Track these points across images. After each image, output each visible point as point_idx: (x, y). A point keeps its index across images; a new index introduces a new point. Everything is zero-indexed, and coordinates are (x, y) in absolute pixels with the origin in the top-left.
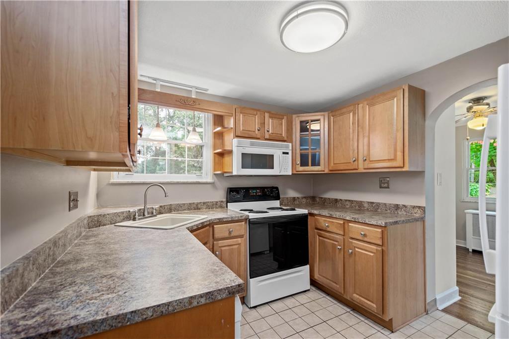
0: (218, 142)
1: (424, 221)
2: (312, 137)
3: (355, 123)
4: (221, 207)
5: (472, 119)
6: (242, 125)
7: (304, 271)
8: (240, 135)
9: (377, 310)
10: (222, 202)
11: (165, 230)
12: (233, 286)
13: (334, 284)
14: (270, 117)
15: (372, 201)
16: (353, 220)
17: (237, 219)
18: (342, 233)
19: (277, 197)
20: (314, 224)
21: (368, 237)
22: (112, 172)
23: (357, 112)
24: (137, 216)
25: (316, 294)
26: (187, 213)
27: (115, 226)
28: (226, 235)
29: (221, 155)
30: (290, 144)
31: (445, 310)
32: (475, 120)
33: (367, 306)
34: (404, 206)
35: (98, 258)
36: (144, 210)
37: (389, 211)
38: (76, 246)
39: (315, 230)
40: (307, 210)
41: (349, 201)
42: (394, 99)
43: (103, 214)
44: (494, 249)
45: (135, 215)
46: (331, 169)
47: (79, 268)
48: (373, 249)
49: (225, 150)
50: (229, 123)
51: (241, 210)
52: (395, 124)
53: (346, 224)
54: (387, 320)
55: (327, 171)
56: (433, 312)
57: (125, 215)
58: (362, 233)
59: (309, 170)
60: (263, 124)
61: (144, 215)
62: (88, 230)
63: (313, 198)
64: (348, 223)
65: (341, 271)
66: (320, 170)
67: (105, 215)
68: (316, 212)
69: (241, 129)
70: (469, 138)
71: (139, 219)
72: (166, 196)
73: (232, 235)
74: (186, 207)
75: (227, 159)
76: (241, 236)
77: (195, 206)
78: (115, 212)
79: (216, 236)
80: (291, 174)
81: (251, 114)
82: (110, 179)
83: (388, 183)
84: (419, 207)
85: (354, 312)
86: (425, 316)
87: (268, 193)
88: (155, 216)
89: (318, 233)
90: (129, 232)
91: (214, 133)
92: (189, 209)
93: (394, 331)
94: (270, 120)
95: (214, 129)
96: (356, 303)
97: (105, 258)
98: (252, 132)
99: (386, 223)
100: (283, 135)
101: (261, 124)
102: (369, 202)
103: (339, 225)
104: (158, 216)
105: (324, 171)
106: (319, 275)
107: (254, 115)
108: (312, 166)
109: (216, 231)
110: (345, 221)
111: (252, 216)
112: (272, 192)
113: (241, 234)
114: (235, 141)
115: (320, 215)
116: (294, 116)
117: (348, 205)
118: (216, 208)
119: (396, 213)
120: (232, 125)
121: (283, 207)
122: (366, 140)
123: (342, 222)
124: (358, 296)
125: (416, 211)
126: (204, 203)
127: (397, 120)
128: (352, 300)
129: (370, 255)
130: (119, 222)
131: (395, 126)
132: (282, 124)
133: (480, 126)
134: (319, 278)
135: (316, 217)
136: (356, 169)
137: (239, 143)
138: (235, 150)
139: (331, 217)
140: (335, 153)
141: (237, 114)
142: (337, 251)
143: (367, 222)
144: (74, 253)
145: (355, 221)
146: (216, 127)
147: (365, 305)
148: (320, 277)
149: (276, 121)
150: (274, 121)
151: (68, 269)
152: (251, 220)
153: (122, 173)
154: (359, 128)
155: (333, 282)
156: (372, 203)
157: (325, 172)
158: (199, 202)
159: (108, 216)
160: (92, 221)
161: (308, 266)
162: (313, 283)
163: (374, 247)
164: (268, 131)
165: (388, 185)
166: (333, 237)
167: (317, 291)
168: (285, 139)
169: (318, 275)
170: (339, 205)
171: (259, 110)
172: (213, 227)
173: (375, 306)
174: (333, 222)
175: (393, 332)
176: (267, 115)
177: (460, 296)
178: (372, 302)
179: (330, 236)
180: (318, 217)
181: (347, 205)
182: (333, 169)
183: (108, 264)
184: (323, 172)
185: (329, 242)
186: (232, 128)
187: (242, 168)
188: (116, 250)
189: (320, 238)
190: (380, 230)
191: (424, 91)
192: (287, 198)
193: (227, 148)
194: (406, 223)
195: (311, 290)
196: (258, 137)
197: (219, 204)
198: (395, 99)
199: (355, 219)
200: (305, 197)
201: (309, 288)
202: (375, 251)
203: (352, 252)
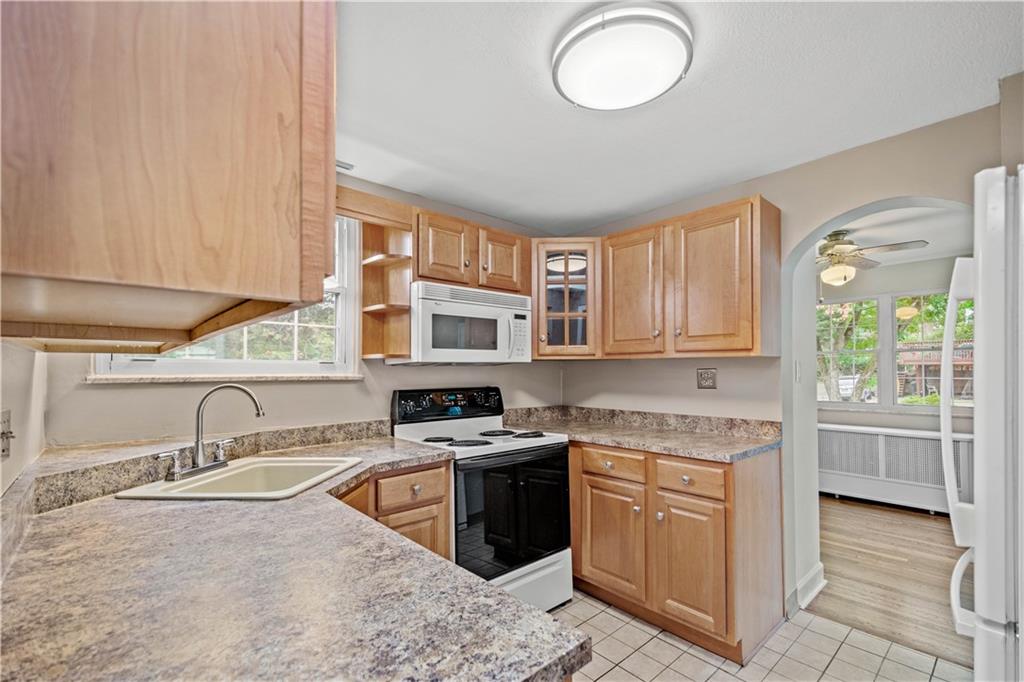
0: (373, 287)
1: (780, 449)
2: (570, 286)
3: (659, 261)
4: (379, 434)
5: (827, 268)
6: (434, 252)
7: (560, 562)
8: (426, 273)
9: (715, 629)
10: (381, 422)
11: (274, 503)
12: (572, 651)
13: (627, 584)
14: (489, 239)
15: (684, 414)
16: (664, 452)
17: (430, 461)
18: (641, 479)
19: (498, 410)
20: (580, 464)
21: (697, 485)
22: (92, 355)
23: (661, 241)
24: (177, 469)
25: (586, 607)
26: (301, 453)
27: (117, 498)
28: (407, 498)
29: (380, 317)
30: (529, 298)
31: (809, 609)
32: (831, 269)
33: (695, 622)
34: (745, 421)
35: (120, 607)
36: (194, 451)
37: (716, 432)
38: (20, 574)
39: (584, 476)
40: (566, 436)
41: (639, 413)
42: (734, 221)
43: (81, 468)
44: (971, 501)
45: (173, 465)
46: (608, 350)
47: (68, 651)
48: (708, 508)
49: (392, 306)
50: (400, 245)
51: (427, 440)
52: (737, 268)
53: (650, 461)
54: (735, 645)
55: (599, 355)
56: (795, 613)
57: (143, 467)
58: (685, 477)
59: (565, 352)
60: (475, 253)
61: (194, 463)
62: (35, 516)
63: (564, 409)
64: (655, 459)
65: (639, 556)
66: (587, 352)
67: (87, 470)
68: (584, 438)
69: (431, 261)
70: (822, 299)
71: (184, 476)
72: (258, 415)
73: (419, 498)
74: (297, 437)
75: (394, 325)
76: (437, 500)
77: (318, 435)
78: (115, 461)
79: (383, 504)
80: (530, 361)
81: (451, 230)
82: (87, 372)
83: (714, 378)
84: (772, 423)
85: (666, 636)
86: (784, 625)
87: (482, 401)
88: (224, 464)
89: (589, 480)
90: (172, 515)
91: (364, 266)
92: (302, 443)
93: (744, 663)
94: (490, 246)
95: (364, 259)
96: (671, 617)
97: (141, 605)
98: (454, 270)
99: (732, 457)
100: (515, 280)
101: (471, 252)
102: (677, 416)
103: (637, 464)
104: (232, 464)
105: (594, 355)
106: (594, 567)
107: (456, 232)
108: (570, 344)
109: (383, 493)
110: (648, 456)
111: (461, 453)
112: (487, 397)
113: (438, 495)
114: (418, 287)
115: (593, 444)
116: (535, 241)
117: (637, 421)
118: (368, 437)
119: (730, 434)
120: (408, 250)
121: (515, 431)
122: (680, 296)
123: (642, 458)
124: (676, 604)
125: (766, 430)
126: (340, 427)
127: (740, 260)
128: (663, 611)
129: (701, 521)
130: (126, 488)
131: (737, 273)
132: (511, 255)
133: (839, 279)
134: (592, 573)
135: (584, 448)
136: (660, 352)
137: (427, 290)
138: (417, 306)
139: (618, 448)
140: (617, 319)
141: (421, 227)
142: (632, 516)
143: (695, 455)
144: (23, 598)
145: (670, 455)
146: (369, 253)
147: (691, 620)
148: (594, 570)
149: (500, 248)
150: (499, 248)
151: (30, 661)
152: (459, 463)
153: (122, 355)
154: (667, 272)
155: (622, 578)
156: (684, 417)
157: (595, 358)
158: (327, 424)
159: (95, 473)
160: (48, 490)
161: (568, 552)
162: (579, 584)
163: (710, 505)
164: (485, 269)
165: (714, 382)
166: (624, 488)
167: (586, 599)
168: (519, 287)
169: (590, 568)
170: (618, 421)
171: (465, 222)
172: (376, 483)
173: (711, 619)
174: (622, 458)
175: (742, 666)
176: (482, 234)
177: (825, 578)
178: (706, 613)
179: (617, 486)
180: (588, 449)
181: (635, 421)
182: (611, 351)
183: (164, 626)
184: (592, 358)
185: (612, 498)
186: (410, 258)
187: (434, 346)
188: (164, 574)
189: (595, 491)
190: (720, 471)
191: (779, 211)
192: (516, 411)
193: (396, 300)
194: (759, 453)
195: (574, 600)
196: (465, 280)
197: (374, 427)
198: (737, 221)
199: (670, 450)
200: (549, 408)
201: (571, 597)
202: (711, 512)
203: (664, 516)
